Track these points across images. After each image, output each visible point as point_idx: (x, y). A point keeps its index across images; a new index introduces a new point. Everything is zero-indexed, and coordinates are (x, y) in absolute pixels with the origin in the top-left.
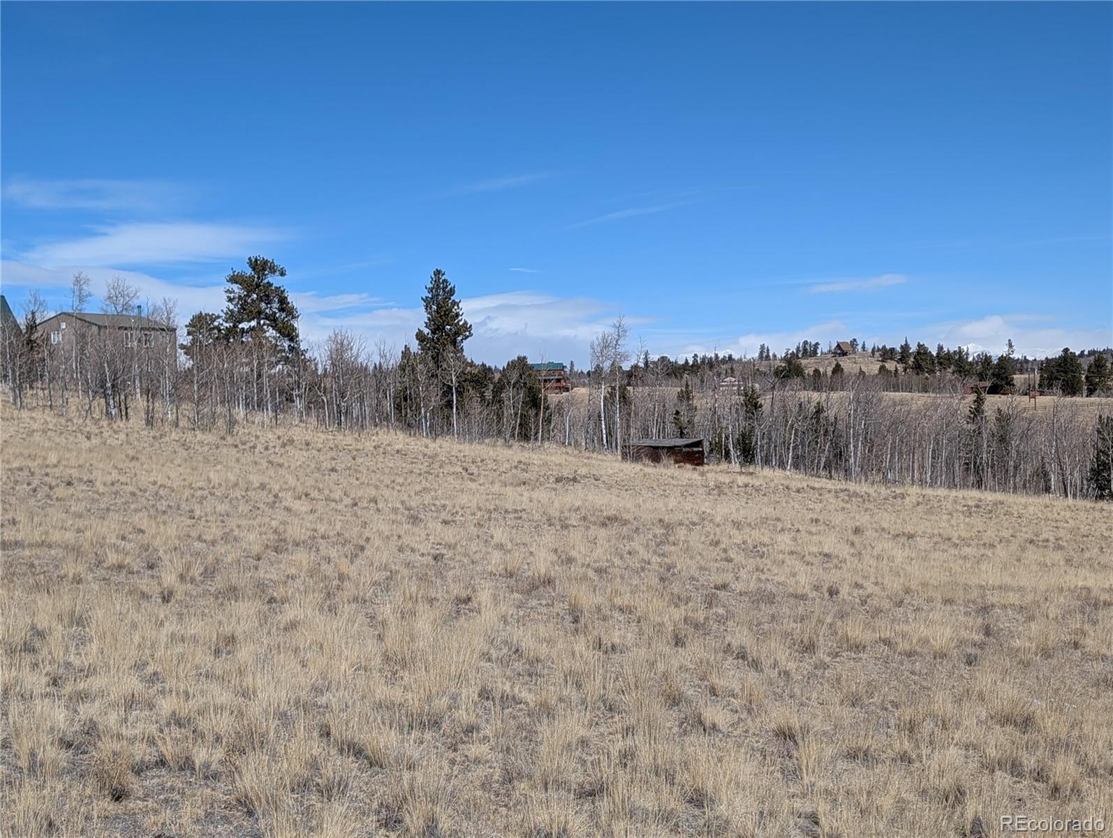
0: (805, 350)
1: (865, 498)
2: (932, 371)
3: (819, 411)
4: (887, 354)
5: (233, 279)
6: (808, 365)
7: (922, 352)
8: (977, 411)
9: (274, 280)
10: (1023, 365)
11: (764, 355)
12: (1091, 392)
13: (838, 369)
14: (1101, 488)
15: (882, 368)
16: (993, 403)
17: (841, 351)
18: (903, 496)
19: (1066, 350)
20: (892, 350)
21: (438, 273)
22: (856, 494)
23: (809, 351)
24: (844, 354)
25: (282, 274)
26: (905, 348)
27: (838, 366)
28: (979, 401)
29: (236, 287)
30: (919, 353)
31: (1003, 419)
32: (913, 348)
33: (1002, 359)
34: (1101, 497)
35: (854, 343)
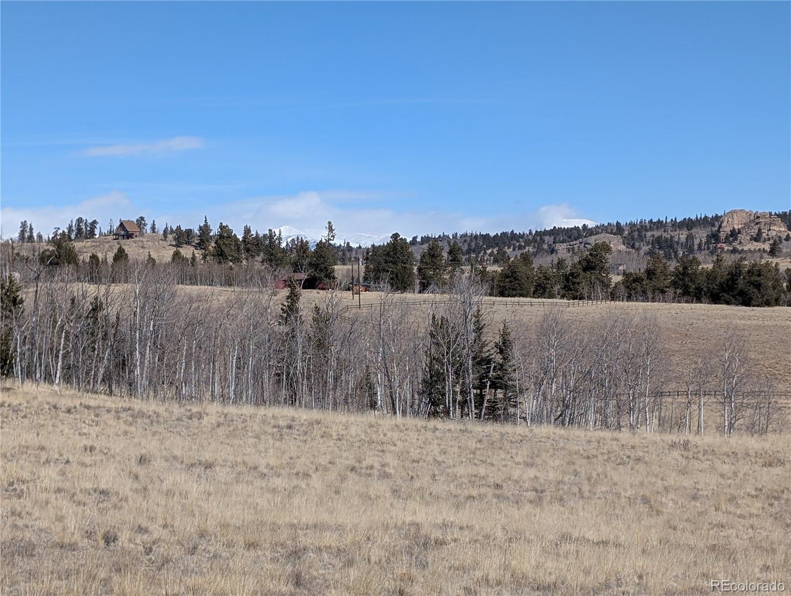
0: (79, 230)
2: (237, 260)
3: (96, 308)
4: (182, 237)
6: (83, 249)
7: (225, 234)
8: (291, 309)
10: (346, 253)
11: (26, 235)
12: (424, 288)
13: (121, 255)
14: (434, 403)
15: (177, 255)
16: (310, 298)
17: (124, 232)
18: (200, 416)
19: (396, 236)
20: (189, 232)
23: (84, 230)
24: (129, 236)
26: (205, 229)
27: (121, 251)
28: (293, 297)
30: (221, 236)
31: (322, 319)
32: (215, 230)
33: (320, 245)
34: (434, 414)
35: (141, 222)
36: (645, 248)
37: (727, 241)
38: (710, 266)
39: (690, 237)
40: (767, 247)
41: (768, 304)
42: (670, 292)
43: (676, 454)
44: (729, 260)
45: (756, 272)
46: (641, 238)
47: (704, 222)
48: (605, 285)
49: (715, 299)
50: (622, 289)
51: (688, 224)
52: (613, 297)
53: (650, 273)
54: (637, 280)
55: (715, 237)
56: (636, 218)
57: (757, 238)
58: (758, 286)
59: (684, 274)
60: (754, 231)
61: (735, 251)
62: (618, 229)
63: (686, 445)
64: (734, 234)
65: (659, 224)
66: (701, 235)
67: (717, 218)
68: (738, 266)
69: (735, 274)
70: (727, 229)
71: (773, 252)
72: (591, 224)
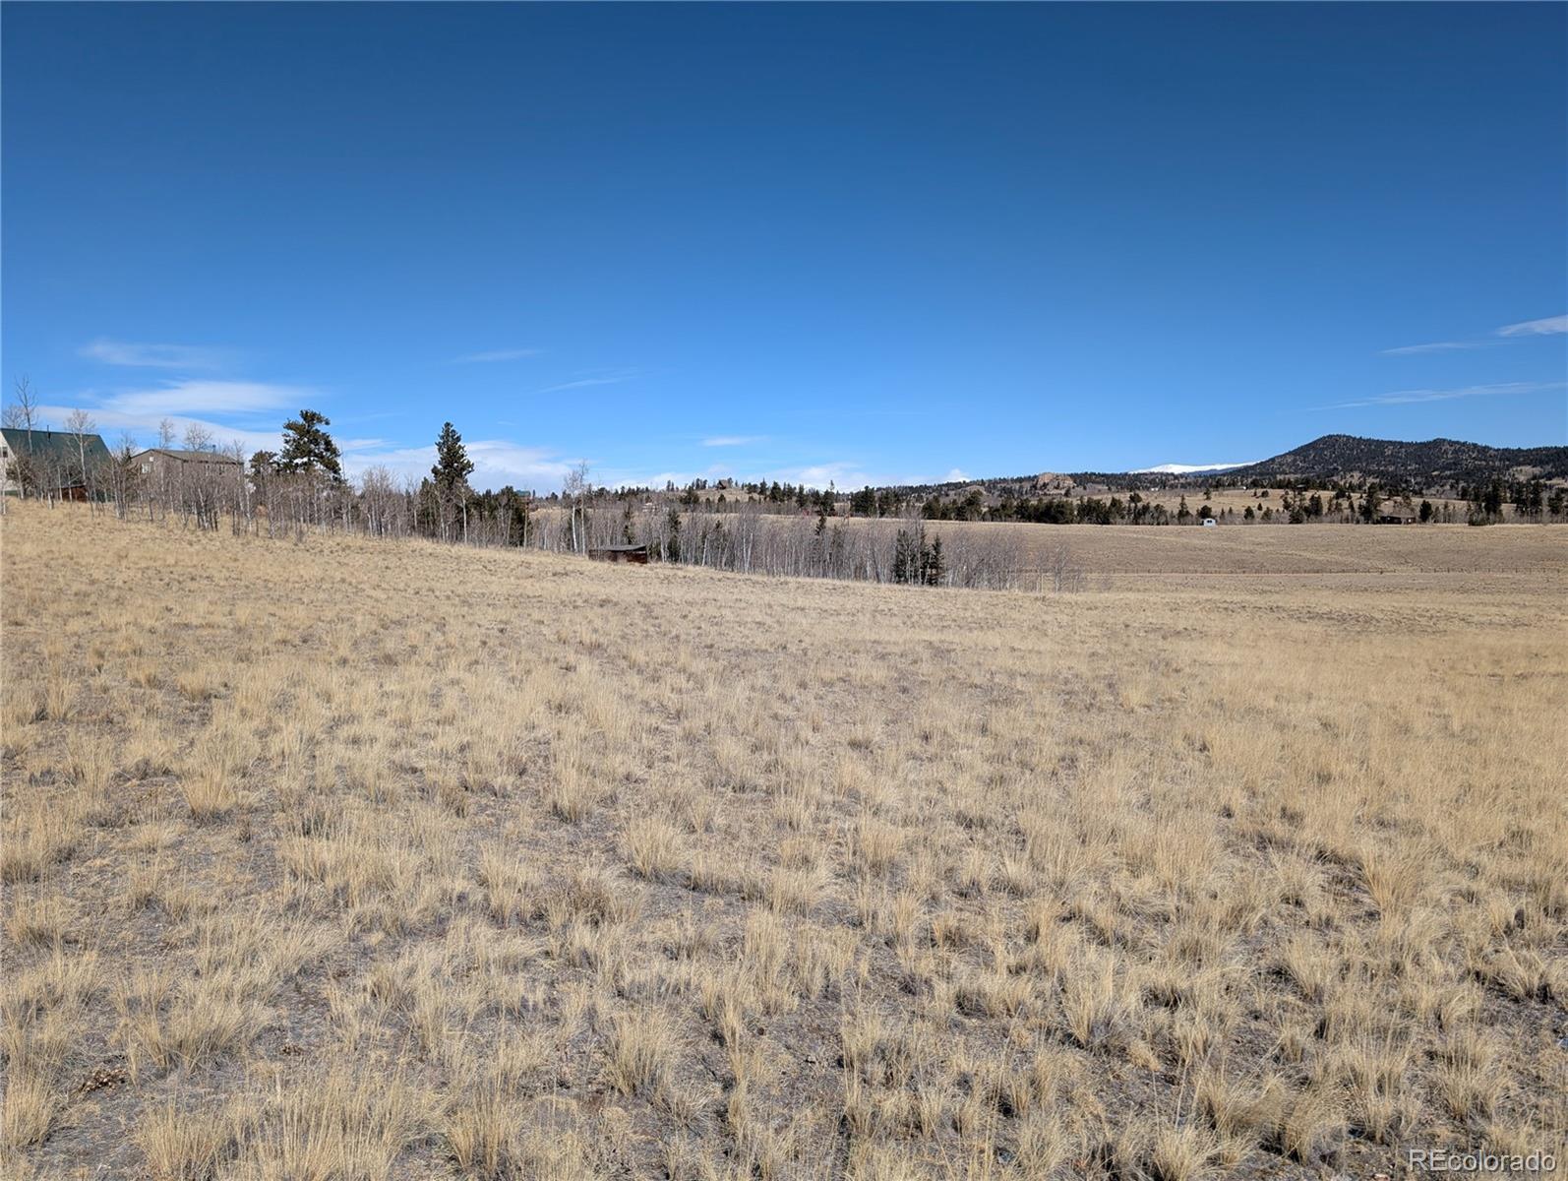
0: (698, 485)
1: (765, 585)
2: (782, 501)
3: (718, 525)
4: (752, 488)
5: (289, 427)
6: (702, 496)
7: (776, 487)
8: (822, 526)
9: (321, 428)
10: (837, 497)
11: (670, 487)
12: (882, 515)
13: (722, 498)
14: (900, 577)
15: (751, 498)
16: (831, 521)
17: (721, 486)
18: (787, 583)
19: (867, 488)
20: (755, 486)
21: (447, 425)
22: (758, 583)
23: (701, 485)
24: (724, 488)
25: (327, 423)
26: (763, 484)
27: (722, 496)
28: (823, 521)
29: (291, 432)
30: (774, 488)
31: (836, 531)
32: (770, 485)
33: (827, 493)
34: (898, 582)
35: (730, 480)
36: (997, 493)
37: (1041, 489)
38: (1036, 503)
39: (1021, 487)
40: (1063, 492)
41: (1067, 523)
42: (1015, 517)
43: (1039, 603)
44: (1046, 500)
45: (1061, 506)
46: (995, 487)
47: (1029, 479)
48: (979, 513)
49: (1039, 520)
50: (988, 516)
51: (1020, 480)
52: (984, 519)
53: (1004, 506)
54: (997, 510)
55: (1034, 487)
56: (992, 478)
57: (1057, 488)
58: (1062, 513)
59: (1022, 507)
60: (1056, 484)
61: (1045, 494)
62: (983, 483)
63: (1044, 599)
64: (1045, 485)
65: (1005, 480)
66: (1027, 486)
67: (1035, 477)
68: (1051, 503)
69: (1049, 506)
70: (1041, 483)
71: (1067, 494)
72: (968, 481)
